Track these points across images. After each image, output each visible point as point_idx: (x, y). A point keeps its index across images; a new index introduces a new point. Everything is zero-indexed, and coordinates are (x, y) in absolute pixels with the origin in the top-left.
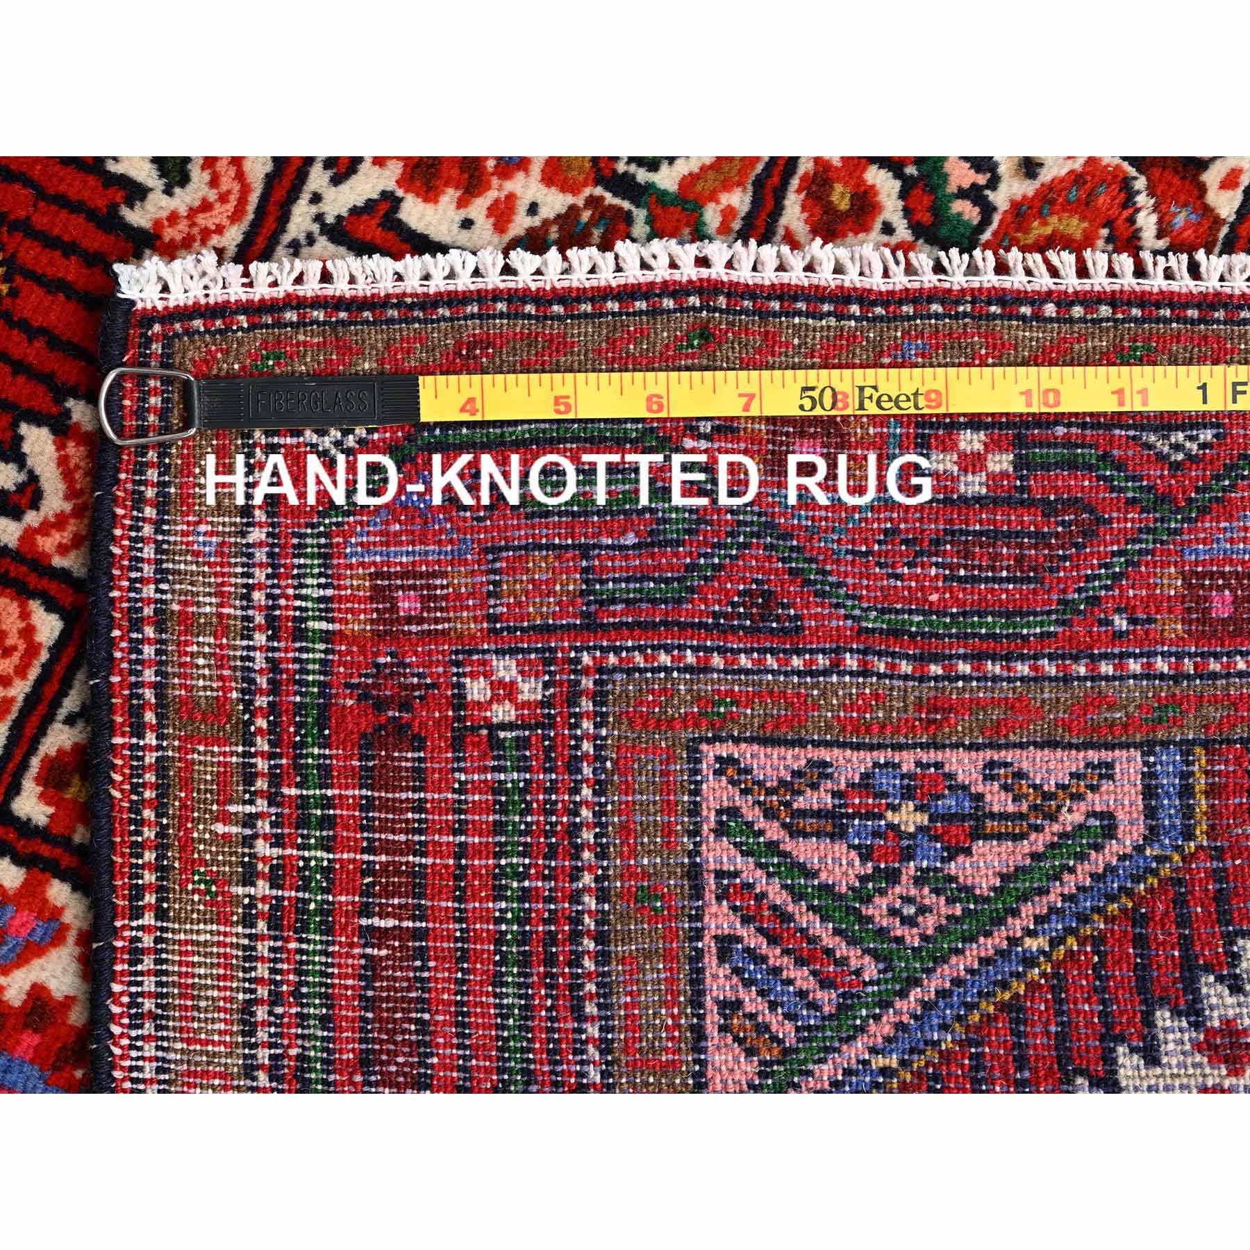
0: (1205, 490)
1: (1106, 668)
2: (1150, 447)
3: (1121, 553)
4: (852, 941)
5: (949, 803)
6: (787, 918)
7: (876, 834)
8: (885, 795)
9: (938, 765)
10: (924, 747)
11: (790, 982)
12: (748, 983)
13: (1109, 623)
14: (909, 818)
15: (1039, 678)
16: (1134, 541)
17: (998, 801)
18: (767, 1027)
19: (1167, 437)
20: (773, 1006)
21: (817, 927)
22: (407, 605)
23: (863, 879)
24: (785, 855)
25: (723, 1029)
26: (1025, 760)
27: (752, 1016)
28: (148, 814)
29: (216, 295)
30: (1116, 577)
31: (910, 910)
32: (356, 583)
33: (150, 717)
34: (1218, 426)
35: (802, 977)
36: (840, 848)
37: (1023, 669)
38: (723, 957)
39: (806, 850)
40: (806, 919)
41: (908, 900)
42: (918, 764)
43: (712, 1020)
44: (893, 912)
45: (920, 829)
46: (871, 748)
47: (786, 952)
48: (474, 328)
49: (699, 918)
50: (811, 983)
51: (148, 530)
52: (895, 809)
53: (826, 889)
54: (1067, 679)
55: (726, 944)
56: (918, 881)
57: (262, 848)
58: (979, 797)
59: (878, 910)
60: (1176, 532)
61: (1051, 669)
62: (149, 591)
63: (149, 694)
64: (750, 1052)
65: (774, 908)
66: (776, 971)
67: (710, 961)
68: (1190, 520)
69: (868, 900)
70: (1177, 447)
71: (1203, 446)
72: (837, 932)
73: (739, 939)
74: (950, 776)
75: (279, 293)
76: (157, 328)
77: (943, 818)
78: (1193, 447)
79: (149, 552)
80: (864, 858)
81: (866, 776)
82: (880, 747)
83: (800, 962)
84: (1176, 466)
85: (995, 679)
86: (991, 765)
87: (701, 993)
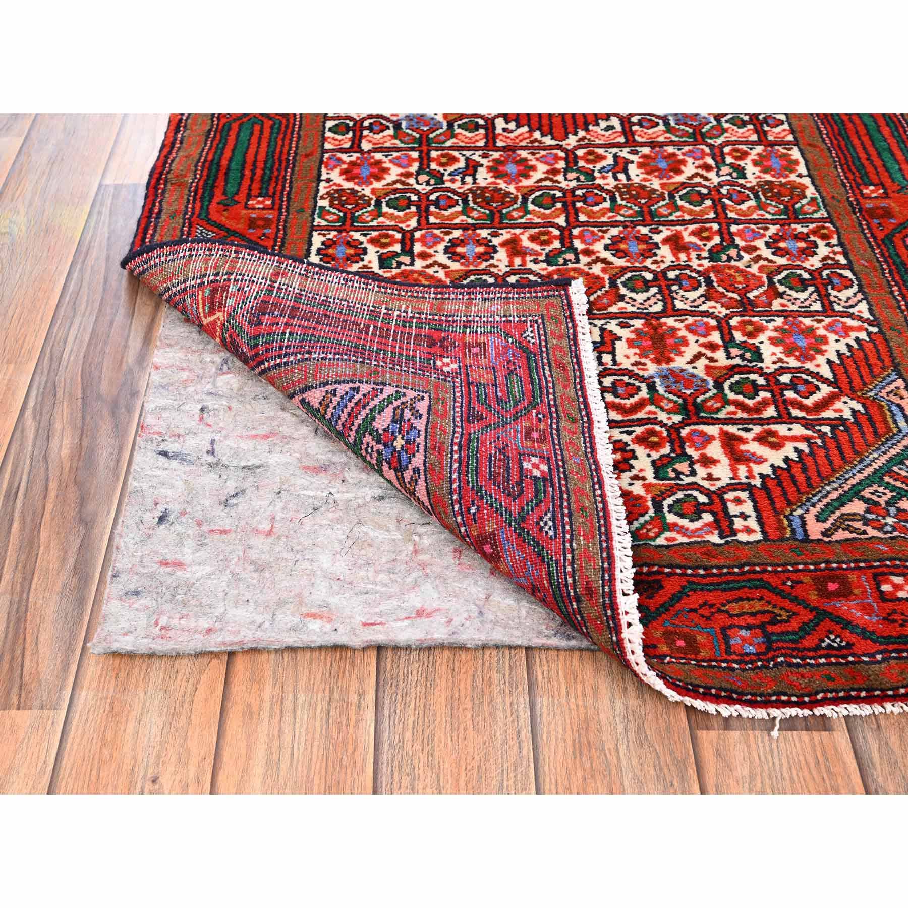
0: (528, 534)
1: (457, 508)
2: (546, 514)
3: (501, 506)
4: (357, 432)
5: (404, 457)
6: (364, 407)
7: (393, 433)
8: (408, 434)
9: (418, 451)
10: (426, 446)
11: (343, 412)
12: (342, 398)
13: (473, 505)
14: (399, 443)
15: (451, 482)
16: (506, 511)
17: (407, 475)
18: (328, 407)
19: (550, 519)
20: (335, 408)
21: (360, 417)
22: (474, 350)
23: (377, 431)
24: (387, 405)
25: (327, 392)
26: (421, 483)
27: (331, 402)
28: (409, 294)
29: (575, 306)
30: (491, 505)
31: (370, 451)
32: (482, 339)
33: (439, 296)
34: (556, 537)
35: (344, 416)
36: (389, 420)
37: (455, 476)
38: (352, 389)
39: (388, 412)
40: (364, 413)
41: (372, 448)
42: (419, 444)
43: (330, 388)
44: (368, 444)
45: (395, 448)
46: (426, 430)
47: (352, 408)
48: (570, 367)
49: (366, 382)
50: (343, 419)
51: (499, 295)
52: (402, 438)
53: (374, 419)
54: (451, 494)
55: (357, 390)
56: (378, 451)
57: (397, 313)
58: (407, 468)
59: (368, 439)
60: (510, 525)
61: (455, 486)
62: (479, 296)
63: (447, 296)
64: (320, 403)
65: (368, 402)
66: (346, 406)
67: (351, 385)
68: (515, 530)
69: (370, 434)
70: (546, 523)
71: (547, 532)
72: (359, 425)
73: (357, 393)
74: (414, 456)
75: (577, 322)
76: (563, 292)
77: (399, 455)
78: (546, 528)
79: (491, 296)
80: (384, 430)
81: (415, 428)
82: (426, 432)
83: (349, 414)
84: (538, 523)
85: (451, 466)
86: (418, 469)
87: (340, 383)
